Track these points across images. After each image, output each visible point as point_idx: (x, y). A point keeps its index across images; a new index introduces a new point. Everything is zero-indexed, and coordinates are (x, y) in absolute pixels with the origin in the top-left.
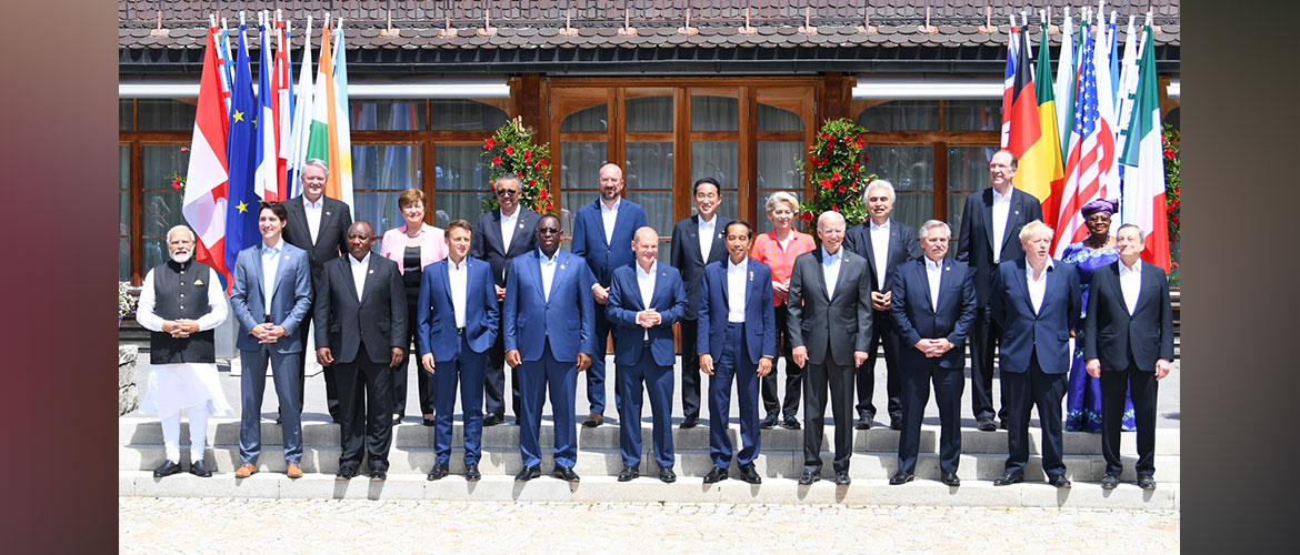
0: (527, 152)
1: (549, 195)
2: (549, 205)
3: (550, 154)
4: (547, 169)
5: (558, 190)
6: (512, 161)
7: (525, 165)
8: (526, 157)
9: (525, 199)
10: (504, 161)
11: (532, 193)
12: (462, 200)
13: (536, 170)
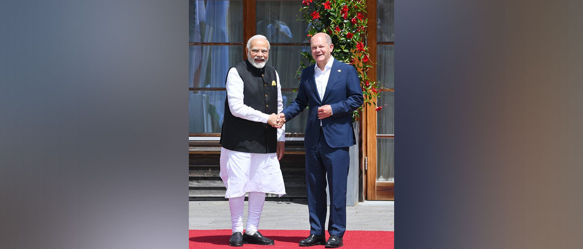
0: (345, 8)
1: (366, 48)
2: (366, 57)
3: (366, 9)
4: (364, 23)
5: (374, 43)
6: (329, 15)
7: (343, 19)
8: (343, 12)
9: (342, 52)
10: (323, 16)
11: (349, 46)
12: (279, 52)
13: (352, 24)
